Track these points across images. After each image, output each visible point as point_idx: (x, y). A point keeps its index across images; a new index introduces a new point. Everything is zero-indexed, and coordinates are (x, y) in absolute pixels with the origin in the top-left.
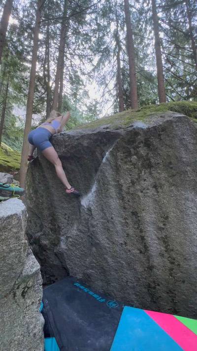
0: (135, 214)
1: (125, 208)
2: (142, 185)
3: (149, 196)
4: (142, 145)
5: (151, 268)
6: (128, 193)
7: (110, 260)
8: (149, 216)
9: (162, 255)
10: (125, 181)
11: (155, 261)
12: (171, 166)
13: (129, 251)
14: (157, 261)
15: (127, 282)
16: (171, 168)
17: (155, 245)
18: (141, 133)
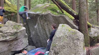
0: (44, 29)
1: (42, 28)
2: (45, 24)
7: (41, 38)
16: (49, 21)
18: (44, 15)
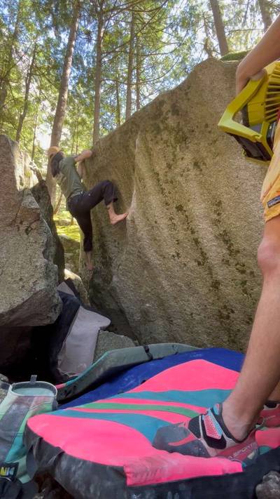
0: (180, 208)
1: (167, 204)
2: (180, 166)
3: (192, 179)
4: (170, 114)
5: (216, 285)
6: (167, 182)
7: (165, 283)
8: (198, 208)
9: (227, 262)
10: (161, 167)
11: (220, 273)
12: (209, 129)
13: (185, 265)
14: (221, 273)
15: (192, 314)
16: (210, 132)
17: (214, 248)
18: (166, 99)
